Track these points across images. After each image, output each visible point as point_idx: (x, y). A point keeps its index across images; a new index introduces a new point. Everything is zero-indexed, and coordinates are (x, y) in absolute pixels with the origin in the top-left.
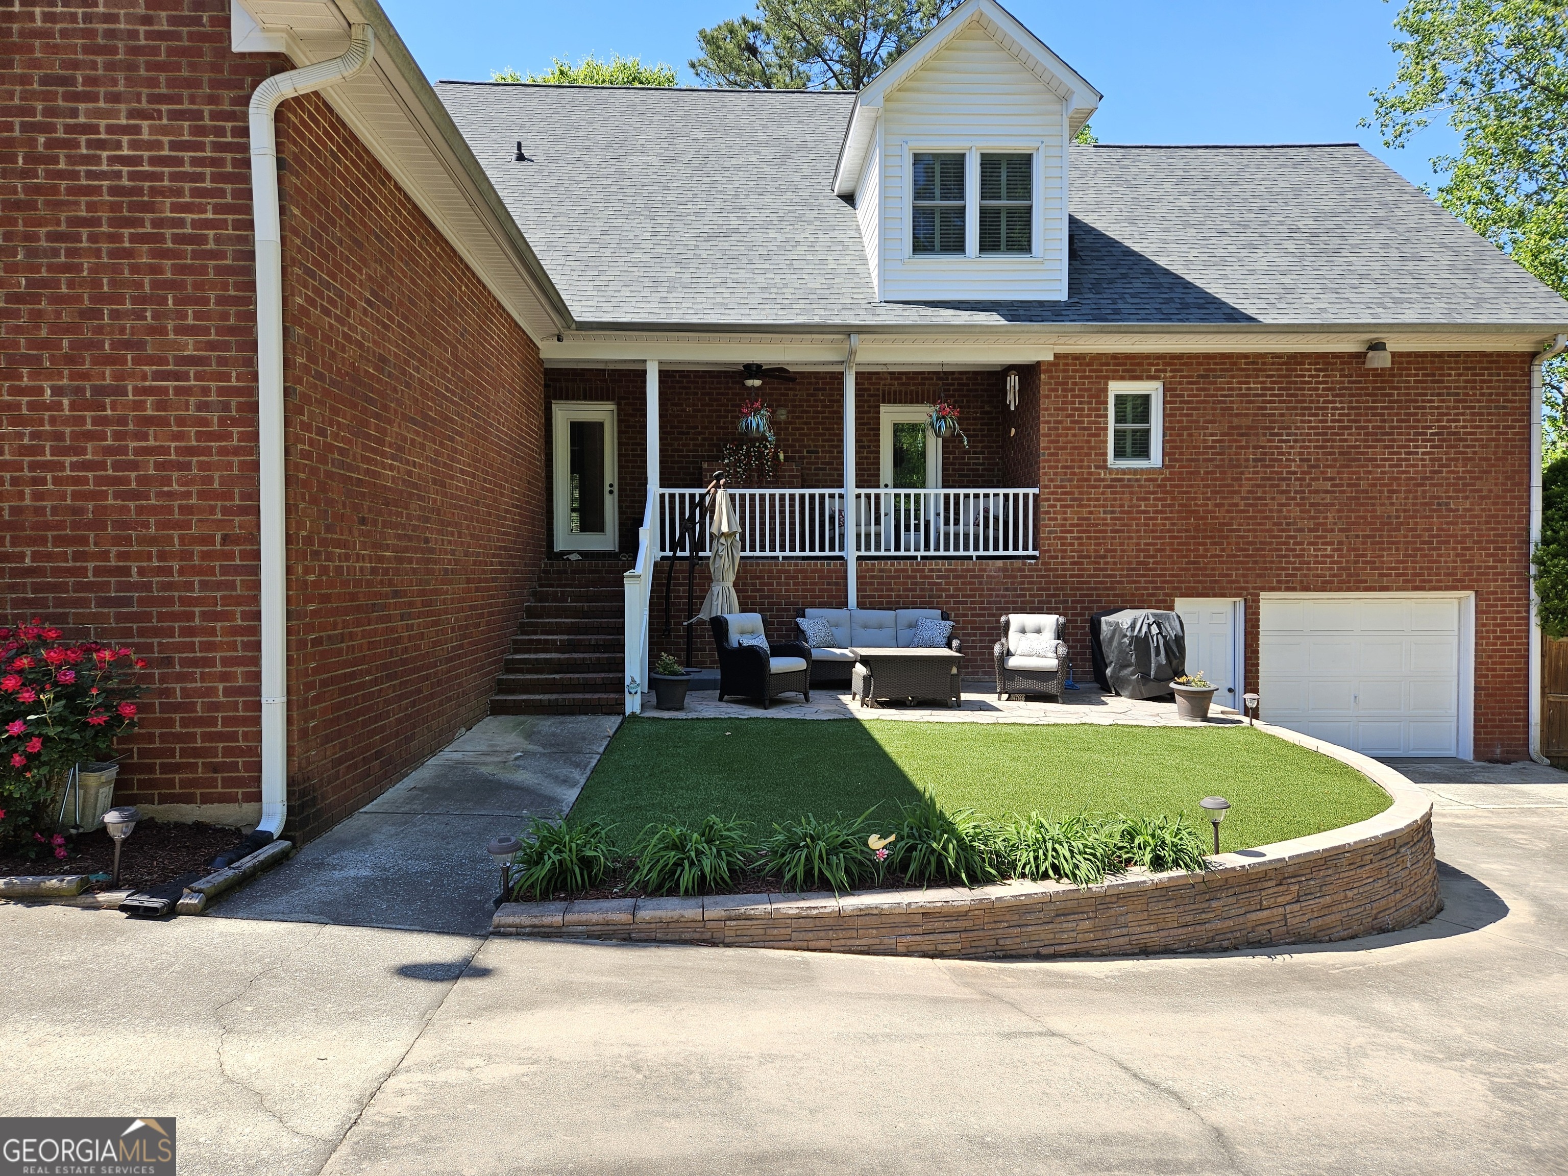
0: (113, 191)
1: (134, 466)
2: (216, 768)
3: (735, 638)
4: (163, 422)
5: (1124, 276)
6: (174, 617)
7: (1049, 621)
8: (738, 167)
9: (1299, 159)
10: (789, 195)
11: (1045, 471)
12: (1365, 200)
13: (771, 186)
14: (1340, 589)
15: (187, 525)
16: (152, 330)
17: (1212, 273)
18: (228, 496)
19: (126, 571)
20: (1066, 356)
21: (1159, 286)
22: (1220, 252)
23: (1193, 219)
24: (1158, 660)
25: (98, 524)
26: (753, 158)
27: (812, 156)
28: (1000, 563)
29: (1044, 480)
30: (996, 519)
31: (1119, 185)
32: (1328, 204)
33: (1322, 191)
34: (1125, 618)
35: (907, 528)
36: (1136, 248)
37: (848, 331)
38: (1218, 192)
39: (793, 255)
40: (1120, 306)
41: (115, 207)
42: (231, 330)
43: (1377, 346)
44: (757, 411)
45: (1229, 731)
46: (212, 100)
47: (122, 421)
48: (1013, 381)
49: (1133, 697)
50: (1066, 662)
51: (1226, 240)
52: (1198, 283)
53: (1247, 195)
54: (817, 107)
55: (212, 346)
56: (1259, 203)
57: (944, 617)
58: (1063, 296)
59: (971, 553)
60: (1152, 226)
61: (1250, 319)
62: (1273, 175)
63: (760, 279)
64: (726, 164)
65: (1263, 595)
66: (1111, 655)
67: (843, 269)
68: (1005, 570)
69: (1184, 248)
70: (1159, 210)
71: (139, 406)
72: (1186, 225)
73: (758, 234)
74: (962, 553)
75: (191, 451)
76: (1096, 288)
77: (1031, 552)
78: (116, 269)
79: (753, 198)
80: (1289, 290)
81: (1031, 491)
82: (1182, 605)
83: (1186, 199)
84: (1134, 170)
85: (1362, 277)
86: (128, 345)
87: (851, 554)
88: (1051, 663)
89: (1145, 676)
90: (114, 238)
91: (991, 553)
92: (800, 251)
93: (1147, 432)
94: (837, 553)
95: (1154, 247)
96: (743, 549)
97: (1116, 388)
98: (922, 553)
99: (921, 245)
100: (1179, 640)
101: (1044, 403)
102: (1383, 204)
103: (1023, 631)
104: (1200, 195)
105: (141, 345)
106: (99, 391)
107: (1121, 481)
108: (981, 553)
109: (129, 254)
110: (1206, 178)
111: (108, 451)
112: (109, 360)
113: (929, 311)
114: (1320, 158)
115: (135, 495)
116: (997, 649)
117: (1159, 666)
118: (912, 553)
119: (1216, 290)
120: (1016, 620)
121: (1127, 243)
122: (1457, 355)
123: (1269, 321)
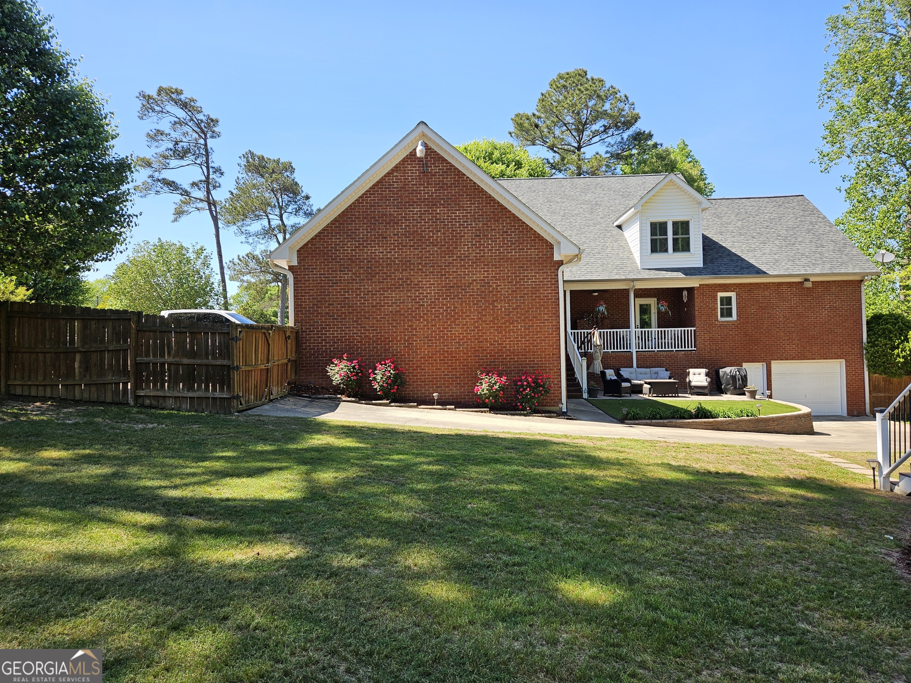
0: (532, 288)
1: (535, 340)
2: (552, 400)
3: (608, 377)
4: (541, 332)
5: (721, 257)
6: (543, 370)
7: (703, 371)
8: (577, 215)
9: (780, 203)
10: (598, 226)
11: (698, 322)
12: (805, 221)
13: (591, 223)
14: (798, 359)
15: (545, 352)
16: (539, 314)
17: (751, 254)
18: (553, 346)
19: (534, 361)
20: (703, 285)
21: (732, 260)
22: (753, 246)
23: (743, 231)
24: (739, 383)
25: (529, 352)
26: (581, 210)
27: (601, 208)
28: (683, 352)
29: (697, 325)
30: (678, 337)
31: (715, 217)
32: (790, 224)
33: (789, 218)
34: (728, 370)
35: (648, 340)
36: (724, 245)
37: (633, 280)
38: (751, 219)
39: (607, 251)
40: (721, 268)
41: (532, 291)
42: (554, 314)
43: (807, 280)
44: (602, 305)
45: (762, 402)
46: (550, 270)
47: (533, 332)
48: (685, 293)
49: (731, 394)
50: (710, 383)
51: (755, 240)
52: (746, 259)
53: (762, 220)
54: (597, 185)
55: (550, 317)
56: (766, 224)
57: (666, 370)
58: (701, 265)
59: (673, 349)
60: (728, 235)
61: (764, 273)
62: (771, 211)
63: (599, 261)
64: (573, 214)
65: (772, 362)
66: (723, 381)
67: (625, 257)
68: (685, 355)
69: (740, 244)
70: (731, 228)
71: (537, 329)
72: (741, 234)
73: (592, 244)
74: (670, 349)
75: (546, 337)
76: (712, 261)
77: (693, 349)
78: (532, 303)
79: (586, 228)
80: (777, 261)
81: (693, 329)
82: (745, 365)
83: (740, 223)
84: (719, 210)
85: (803, 255)
86: (534, 317)
87: (634, 350)
88: (705, 384)
89: (735, 388)
90: (532, 297)
91: (680, 349)
92: (609, 249)
93: (731, 309)
94: (629, 350)
95: (730, 245)
96: (604, 349)
97: (720, 295)
98: (657, 349)
99: (654, 250)
100: (746, 376)
101: (696, 300)
102: (811, 223)
103: (694, 374)
104: (745, 221)
105: (537, 317)
106: (529, 326)
107: (723, 325)
108: (677, 349)
109: (535, 300)
110: (746, 213)
111: (531, 338)
112: (531, 320)
113: (658, 272)
114: (788, 203)
115: (536, 346)
116: (687, 380)
117: (740, 384)
118: (654, 349)
119: (752, 261)
120: (692, 371)
121: (721, 243)
122: (835, 281)
123: (770, 273)
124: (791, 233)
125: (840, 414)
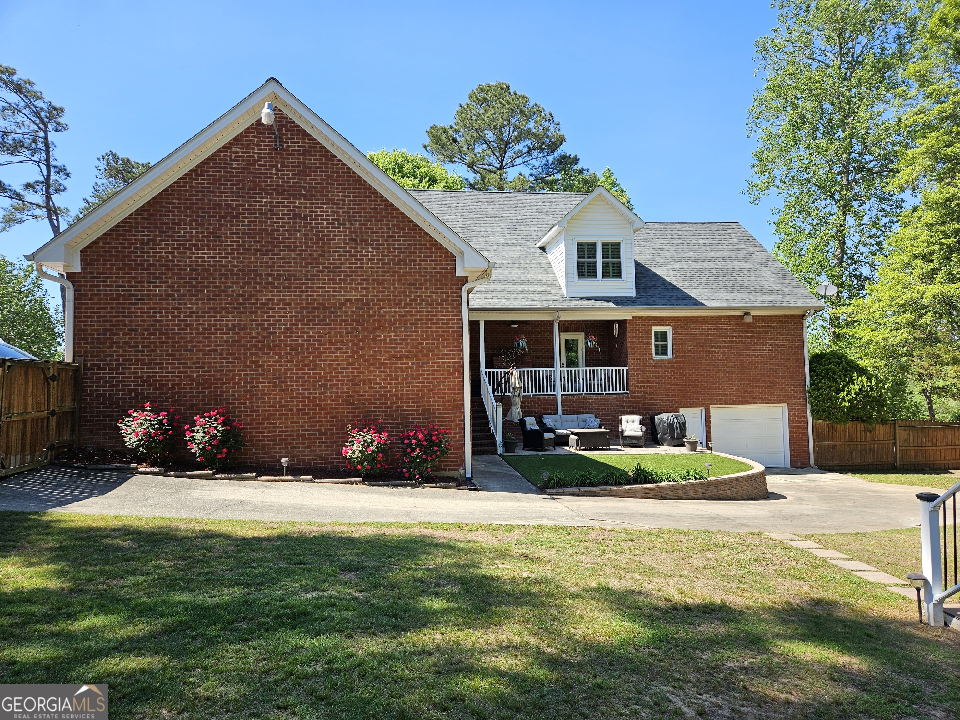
0: (426, 312)
1: (431, 382)
2: (452, 462)
3: (529, 427)
4: (439, 371)
5: (655, 286)
6: (441, 422)
7: (637, 418)
8: (494, 233)
9: (715, 229)
10: (519, 247)
11: (630, 360)
12: (741, 250)
13: (510, 243)
14: (739, 404)
15: (444, 397)
16: (436, 347)
17: (687, 284)
18: (454, 389)
19: (429, 410)
20: (636, 317)
21: (667, 290)
22: (689, 275)
23: (677, 258)
24: (677, 432)
25: (423, 398)
26: (499, 228)
27: (523, 227)
28: (615, 396)
29: (630, 364)
30: (609, 378)
31: (647, 242)
32: (726, 252)
33: (725, 245)
34: (664, 416)
35: (575, 381)
36: (657, 272)
37: (558, 310)
38: (685, 245)
39: (528, 276)
40: (655, 299)
41: (427, 316)
42: (456, 347)
43: (747, 314)
44: (522, 339)
45: (704, 455)
46: (451, 288)
47: (429, 371)
48: (616, 326)
49: (668, 445)
50: (645, 433)
51: (690, 269)
52: (682, 288)
53: (696, 247)
54: (518, 201)
55: (451, 351)
56: (702, 251)
57: (596, 417)
58: (634, 295)
59: (604, 392)
60: (662, 262)
61: (702, 304)
62: (706, 237)
63: (519, 287)
64: (489, 232)
65: (711, 406)
66: (660, 430)
67: (549, 282)
68: (616, 398)
69: (675, 272)
70: (664, 255)
71: (433, 367)
72: (675, 262)
73: (511, 266)
74: (600, 392)
75: (446, 378)
76: (645, 290)
77: (626, 391)
78: (427, 332)
79: (505, 249)
80: (715, 292)
81: (625, 368)
82: (683, 411)
83: (673, 249)
84: (651, 234)
85: (742, 285)
86: (430, 351)
87: (559, 393)
88: (640, 433)
89: (673, 438)
90: (426, 324)
91: (611, 392)
92: (531, 273)
93: (666, 345)
94: (553, 393)
95: (664, 272)
97: (655, 329)
98: (585, 392)
99: (581, 275)
100: (684, 424)
101: (629, 335)
102: (748, 252)
103: (628, 422)
104: (678, 247)
105: (433, 351)
106: (423, 363)
107: (658, 364)
108: (607, 392)
109: (430, 328)
110: (680, 239)
111: (425, 379)
112: (426, 355)
113: (585, 301)
114: (723, 229)
115: (432, 390)
116: (620, 429)
117: (678, 434)
118: (581, 392)
119: (689, 291)
120: (624, 418)
121: (654, 270)
122: (776, 316)
123: (709, 305)
124: (728, 261)
125: (783, 466)
